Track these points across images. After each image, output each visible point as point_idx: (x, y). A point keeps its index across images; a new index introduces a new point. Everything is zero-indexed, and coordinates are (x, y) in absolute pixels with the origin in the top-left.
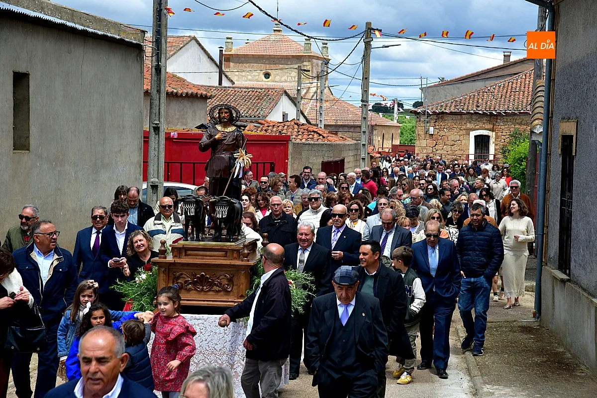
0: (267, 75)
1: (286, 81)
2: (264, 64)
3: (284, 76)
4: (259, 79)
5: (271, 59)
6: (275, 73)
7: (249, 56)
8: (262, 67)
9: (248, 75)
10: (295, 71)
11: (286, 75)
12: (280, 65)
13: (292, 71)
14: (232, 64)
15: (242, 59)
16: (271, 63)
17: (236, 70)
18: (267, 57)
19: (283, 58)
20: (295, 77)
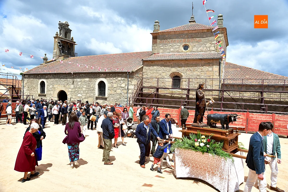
1: (202, 51)
2: (184, 38)
4: (179, 50)
5: (190, 34)
6: (192, 45)
7: (172, 33)
8: (182, 41)
9: (171, 48)
10: (210, 42)
11: (202, 46)
12: (197, 39)
13: (207, 43)
14: (158, 41)
15: (166, 36)
16: (189, 37)
17: (161, 45)
18: (186, 32)
19: (199, 33)
20: (209, 47)
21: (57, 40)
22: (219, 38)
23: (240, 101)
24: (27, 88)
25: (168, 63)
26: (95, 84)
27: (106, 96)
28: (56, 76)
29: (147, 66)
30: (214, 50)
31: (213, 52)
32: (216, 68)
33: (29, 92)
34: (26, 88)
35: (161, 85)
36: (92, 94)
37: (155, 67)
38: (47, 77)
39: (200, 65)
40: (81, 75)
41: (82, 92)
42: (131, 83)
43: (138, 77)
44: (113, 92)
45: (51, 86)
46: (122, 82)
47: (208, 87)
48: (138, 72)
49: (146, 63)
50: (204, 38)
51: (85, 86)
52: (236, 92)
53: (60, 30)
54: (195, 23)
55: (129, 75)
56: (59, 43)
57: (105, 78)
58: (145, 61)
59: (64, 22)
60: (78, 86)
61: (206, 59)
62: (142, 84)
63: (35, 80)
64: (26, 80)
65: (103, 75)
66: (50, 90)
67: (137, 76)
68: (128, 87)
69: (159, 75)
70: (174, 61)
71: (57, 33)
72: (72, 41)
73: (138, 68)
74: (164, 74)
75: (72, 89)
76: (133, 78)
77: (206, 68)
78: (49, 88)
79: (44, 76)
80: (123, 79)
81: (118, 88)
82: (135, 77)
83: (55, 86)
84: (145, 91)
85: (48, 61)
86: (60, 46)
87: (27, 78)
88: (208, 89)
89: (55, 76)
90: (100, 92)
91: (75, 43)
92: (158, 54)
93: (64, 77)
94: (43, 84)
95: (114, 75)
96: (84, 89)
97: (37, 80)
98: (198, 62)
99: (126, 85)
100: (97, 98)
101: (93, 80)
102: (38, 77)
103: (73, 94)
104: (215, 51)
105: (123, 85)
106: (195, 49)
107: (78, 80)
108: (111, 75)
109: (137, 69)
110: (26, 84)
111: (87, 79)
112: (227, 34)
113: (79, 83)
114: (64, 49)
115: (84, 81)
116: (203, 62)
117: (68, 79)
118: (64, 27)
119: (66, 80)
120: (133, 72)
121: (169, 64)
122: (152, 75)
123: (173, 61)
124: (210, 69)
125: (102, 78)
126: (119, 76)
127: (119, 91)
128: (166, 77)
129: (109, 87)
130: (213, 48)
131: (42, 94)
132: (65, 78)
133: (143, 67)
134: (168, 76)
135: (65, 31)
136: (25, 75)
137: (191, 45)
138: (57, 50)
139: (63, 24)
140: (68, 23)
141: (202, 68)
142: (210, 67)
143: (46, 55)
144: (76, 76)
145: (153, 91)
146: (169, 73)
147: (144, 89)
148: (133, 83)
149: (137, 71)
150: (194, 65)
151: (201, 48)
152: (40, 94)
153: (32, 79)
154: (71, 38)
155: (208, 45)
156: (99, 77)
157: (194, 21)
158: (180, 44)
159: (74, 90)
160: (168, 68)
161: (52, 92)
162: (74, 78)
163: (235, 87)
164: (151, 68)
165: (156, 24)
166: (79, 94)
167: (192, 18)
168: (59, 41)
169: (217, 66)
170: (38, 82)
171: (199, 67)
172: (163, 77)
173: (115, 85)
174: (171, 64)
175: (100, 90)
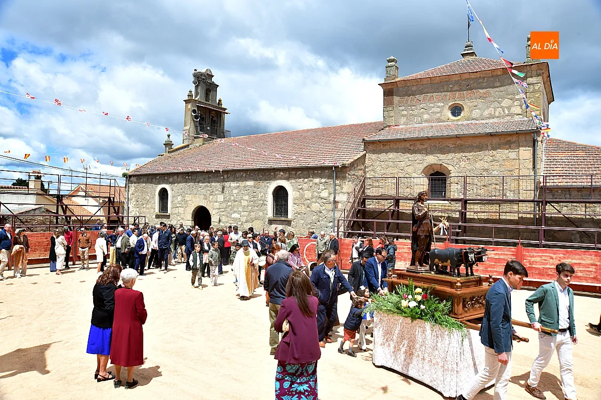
0: (456, 110)
1: (491, 117)
2: (451, 91)
3: (488, 107)
4: (442, 118)
5: (464, 82)
6: (471, 104)
7: (425, 82)
8: (448, 97)
9: (423, 113)
10: (509, 97)
11: (492, 106)
12: (480, 90)
13: (503, 98)
14: (396, 99)
15: (413, 89)
16: (464, 88)
17: (403, 108)
18: (456, 78)
19: (485, 77)
20: (509, 108)
21: (189, 106)
22: (531, 86)
23: (586, 225)
24: (134, 203)
25: (418, 146)
26: (266, 193)
27: (290, 216)
28: (190, 177)
29: (374, 152)
30: (520, 112)
31: (518, 117)
32: (525, 153)
33: (138, 209)
34: (132, 201)
35: (404, 192)
36: (261, 214)
37: (391, 155)
38: (171, 180)
39: (490, 148)
40: (237, 175)
41: (240, 209)
42: (342, 188)
43: (355, 177)
44: (303, 209)
45: (179, 198)
46: (322, 187)
47: (508, 195)
48: (356, 166)
49: (370, 147)
50: (497, 89)
51: (247, 198)
52: (575, 204)
53: (197, 87)
54: (474, 56)
55: (337, 172)
56: (194, 111)
57: (288, 179)
58: (369, 143)
59: (203, 71)
60: (232, 198)
61: (503, 133)
62: (364, 192)
63: (150, 186)
64: (133, 187)
65: (282, 173)
66: (178, 205)
67: (354, 175)
68: (335, 198)
69: (400, 171)
70: (432, 141)
71: (191, 92)
72: (220, 106)
73: (356, 158)
74: (410, 170)
75: (221, 203)
76: (344, 178)
77: (502, 154)
78: (176, 201)
79: (166, 178)
80: (323, 180)
81: (314, 200)
82: (350, 177)
83: (188, 198)
84: (371, 206)
85: (174, 147)
86: (196, 117)
87: (135, 183)
88: (509, 198)
89: (187, 177)
90: (277, 209)
91: (226, 111)
92: (395, 127)
93: (205, 179)
94: (163, 194)
95: (305, 173)
96: (244, 203)
97: (154, 185)
98: (484, 141)
99: (330, 194)
100: (271, 222)
101: (263, 184)
102: (154, 180)
103: (223, 213)
104: (522, 116)
105: (325, 194)
106: (476, 113)
107: (233, 184)
108: (300, 172)
109: (352, 160)
110: (133, 194)
111: (250, 183)
112: (549, 76)
113: (235, 191)
114: (203, 123)
115: (245, 187)
116: (495, 140)
117: (213, 184)
118: (204, 79)
119: (209, 185)
120: (344, 167)
121: (421, 147)
122: (385, 172)
123: (429, 142)
124: (512, 155)
125: (281, 179)
126: (315, 176)
127: (315, 207)
128: (414, 175)
129: (295, 199)
130: (518, 110)
131: (162, 214)
132: (207, 180)
133: (365, 155)
134: (419, 172)
135: (205, 88)
136: (130, 176)
137: (467, 104)
138: (190, 127)
139: (202, 74)
140: (210, 72)
141: (495, 152)
142: (512, 150)
143: (169, 136)
144: (228, 178)
145: (387, 205)
146: (422, 167)
147: (369, 201)
148: (345, 190)
149: (352, 164)
150: (477, 147)
151: (491, 110)
152: (159, 214)
153: (144, 184)
154: (218, 101)
155: (506, 102)
156: (275, 178)
157: (473, 54)
158: (442, 104)
159: (224, 205)
160: (419, 156)
161: (181, 210)
162: (224, 181)
163: (574, 193)
164: (383, 156)
165: (390, 64)
166: (235, 212)
167: (468, 46)
168: (194, 108)
169: (527, 148)
170: (155, 191)
171: (487, 152)
172: (407, 176)
173: (308, 194)
174: (425, 146)
175: (277, 205)
